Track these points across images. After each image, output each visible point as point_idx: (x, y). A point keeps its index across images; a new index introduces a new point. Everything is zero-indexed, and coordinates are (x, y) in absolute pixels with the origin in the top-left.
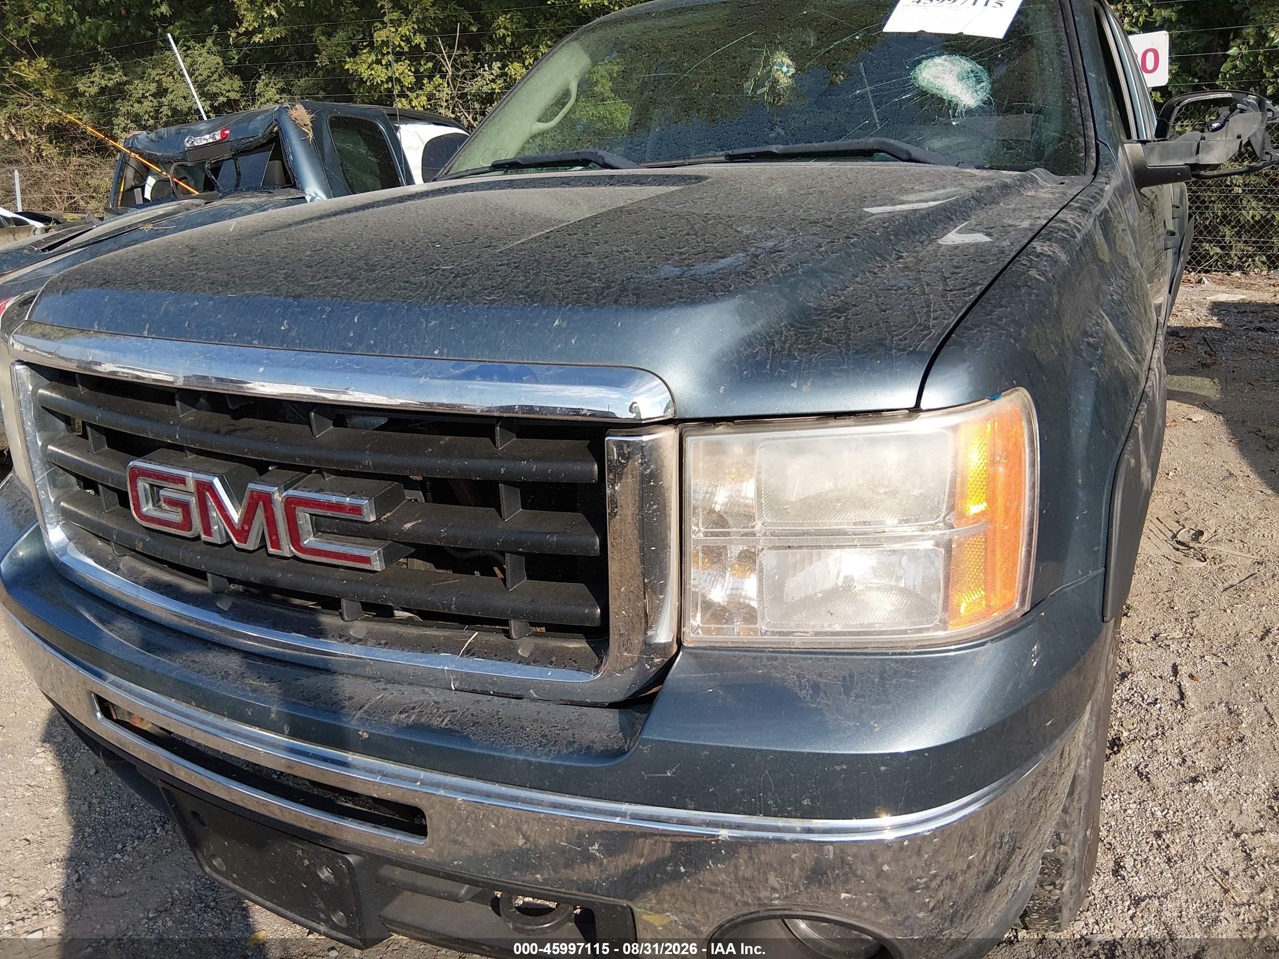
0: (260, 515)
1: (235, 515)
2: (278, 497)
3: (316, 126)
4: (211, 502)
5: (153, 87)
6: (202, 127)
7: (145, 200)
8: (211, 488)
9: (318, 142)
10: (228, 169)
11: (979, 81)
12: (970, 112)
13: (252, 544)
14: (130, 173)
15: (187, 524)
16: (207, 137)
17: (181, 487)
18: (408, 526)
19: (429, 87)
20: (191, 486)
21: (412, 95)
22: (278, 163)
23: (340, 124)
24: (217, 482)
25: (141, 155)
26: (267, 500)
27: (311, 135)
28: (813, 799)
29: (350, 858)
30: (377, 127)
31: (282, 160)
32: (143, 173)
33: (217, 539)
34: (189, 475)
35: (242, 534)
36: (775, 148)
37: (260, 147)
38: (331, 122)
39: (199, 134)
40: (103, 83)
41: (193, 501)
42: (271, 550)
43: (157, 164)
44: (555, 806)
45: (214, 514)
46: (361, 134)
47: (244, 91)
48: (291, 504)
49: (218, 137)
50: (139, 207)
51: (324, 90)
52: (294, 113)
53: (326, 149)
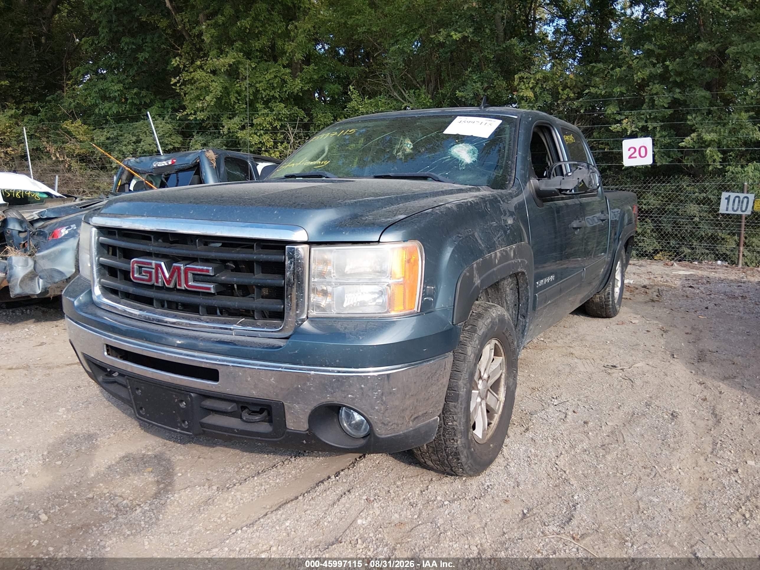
0: (176, 275)
1: (167, 275)
2: (182, 268)
3: (218, 160)
4: (160, 271)
5: (134, 139)
6: (163, 158)
7: (130, 190)
8: (160, 266)
9: (218, 168)
10: (173, 177)
11: (474, 153)
12: (467, 165)
13: (171, 286)
14: (124, 177)
15: (150, 279)
16: (164, 162)
17: (150, 266)
18: (223, 278)
19: (280, 148)
20: (154, 266)
21: (271, 151)
22: (197, 176)
23: (229, 161)
24: (163, 264)
25: (131, 169)
26: (179, 269)
27: (215, 164)
28: (340, 360)
29: (192, 394)
30: (247, 163)
31: (199, 175)
32: (131, 177)
33: (160, 285)
34: (154, 262)
35: (169, 282)
36: (391, 174)
37: (189, 169)
38: (225, 159)
39: (160, 161)
40: (108, 135)
41: (154, 271)
42: (178, 287)
43: (138, 173)
44: (261, 365)
45: (160, 275)
46: (239, 166)
47: (183, 144)
48: (186, 270)
49: (170, 163)
50: (127, 193)
51: (226, 146)
52: (208, 154)
53: (221, 172)
